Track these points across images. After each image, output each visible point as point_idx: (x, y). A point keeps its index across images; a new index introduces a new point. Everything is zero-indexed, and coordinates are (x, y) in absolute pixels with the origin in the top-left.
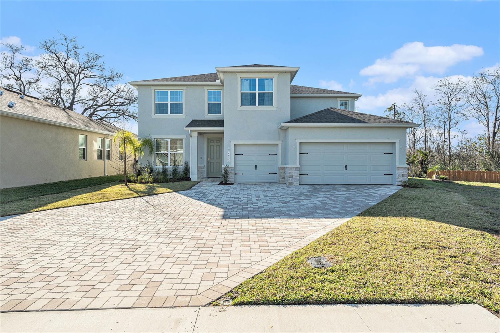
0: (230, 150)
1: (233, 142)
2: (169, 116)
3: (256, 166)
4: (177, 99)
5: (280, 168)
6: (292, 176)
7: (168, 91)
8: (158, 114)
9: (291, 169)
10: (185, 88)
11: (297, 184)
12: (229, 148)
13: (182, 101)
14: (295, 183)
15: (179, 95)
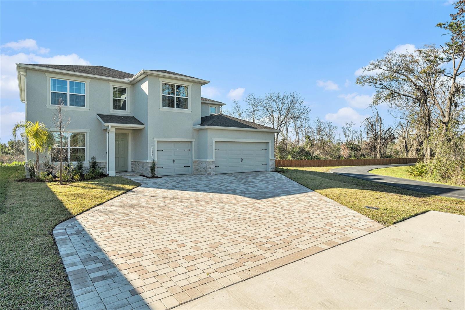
0: (154, 146)
1: (156, 139)
2: (68, 107)
3: (174, 160)
4: (78, 91)
5: (194, 162)
6: (210, 168)
7: (67, 81)
8: (53, 104)
9: (210, 162)
10: (88, 81)
11: (213, 174)
12: (152, 144)
13: (85, 94)
14: (212, 173)
15: (81, 87)
